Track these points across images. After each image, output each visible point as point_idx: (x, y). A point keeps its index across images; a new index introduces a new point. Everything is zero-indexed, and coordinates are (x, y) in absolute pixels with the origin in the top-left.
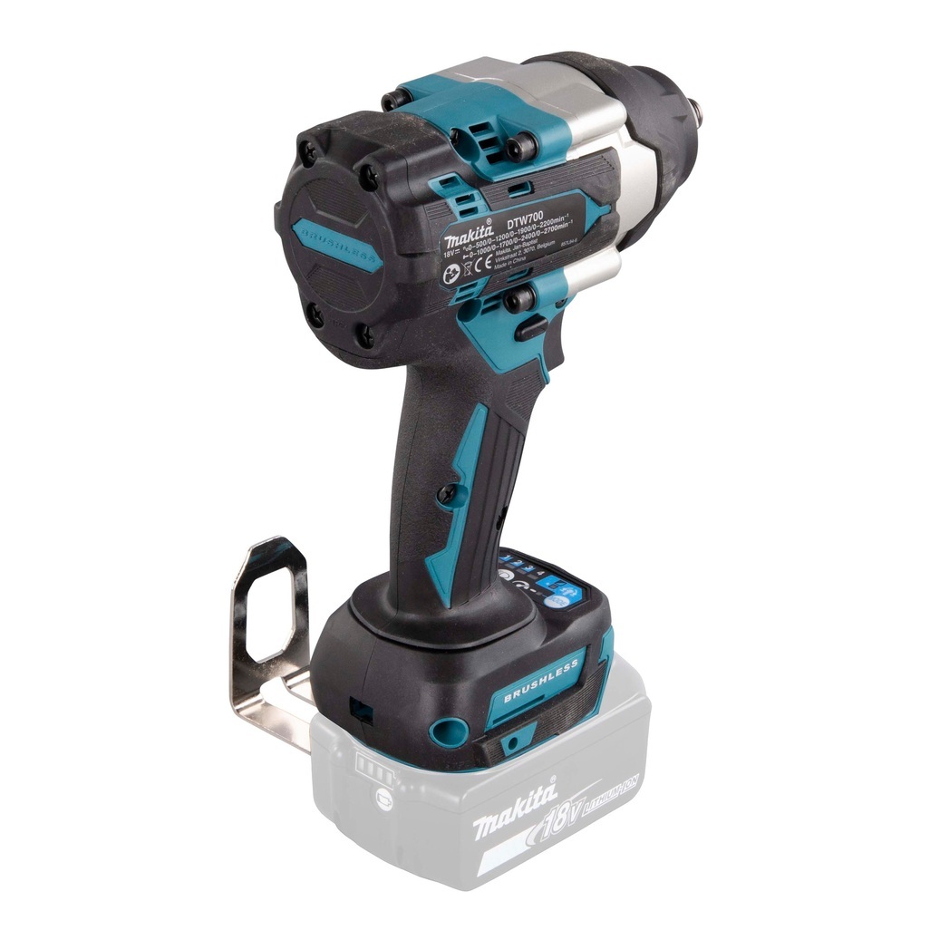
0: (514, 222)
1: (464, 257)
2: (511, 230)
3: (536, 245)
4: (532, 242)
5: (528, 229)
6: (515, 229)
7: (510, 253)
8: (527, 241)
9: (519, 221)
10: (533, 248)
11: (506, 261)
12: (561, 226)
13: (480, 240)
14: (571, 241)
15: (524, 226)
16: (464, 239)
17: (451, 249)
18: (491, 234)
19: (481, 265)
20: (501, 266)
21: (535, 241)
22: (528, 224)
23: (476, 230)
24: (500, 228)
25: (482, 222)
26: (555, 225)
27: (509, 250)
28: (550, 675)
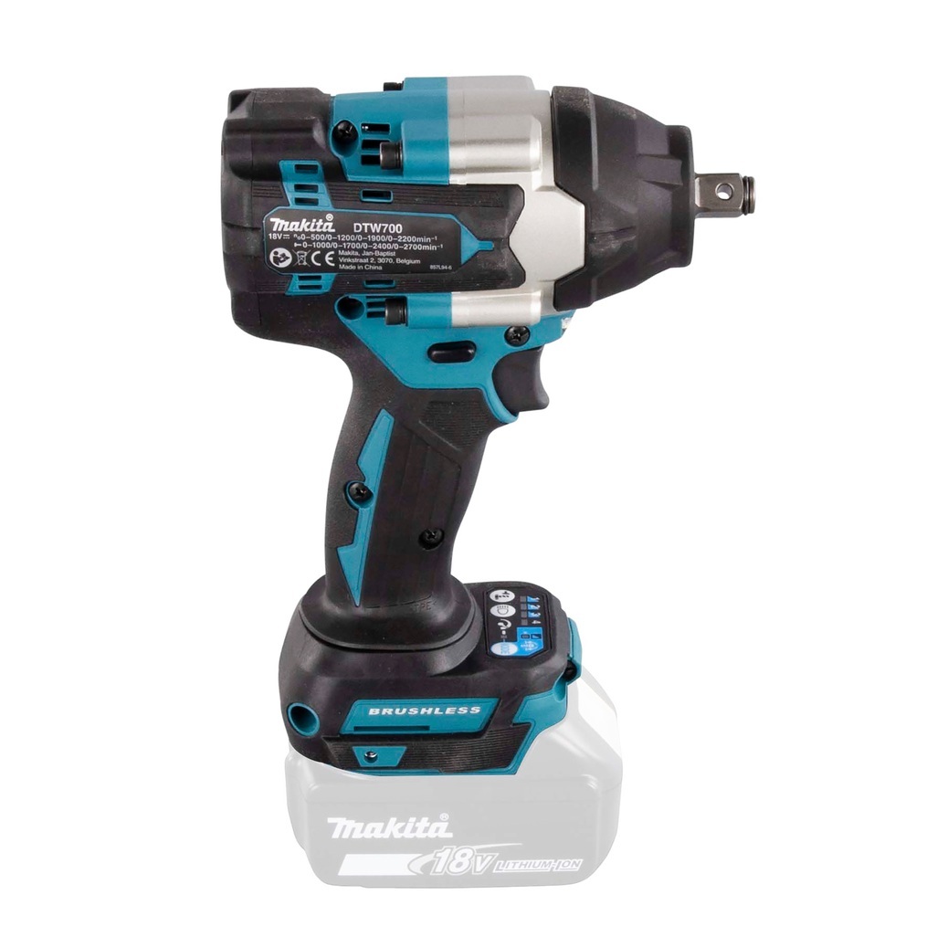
0: (363, 227)
1: (296, 245)
2: (359, 233)
3: (394, 258)
4: (388, 253)
5: (383, 238)
6: (362, 233)
7: (357, 257)
8: (382, 250)
9: (369, 227)
10: (391, 261)
11: (355, 264)
12: (426, 247)
13: (316, 233)
14: (443, 267)
15: (376, 234)
16: (294, 226)
17: (277, 232)
18: (330, 230)
19: (320, 258)
20: (348, 267)
21: (394, 254)
22: (381, 233)
23: (311, 222)
24: (343, 227)
25: (321, 215)
26: (417, 243)
27: (357, 254)
28: (437, 709)
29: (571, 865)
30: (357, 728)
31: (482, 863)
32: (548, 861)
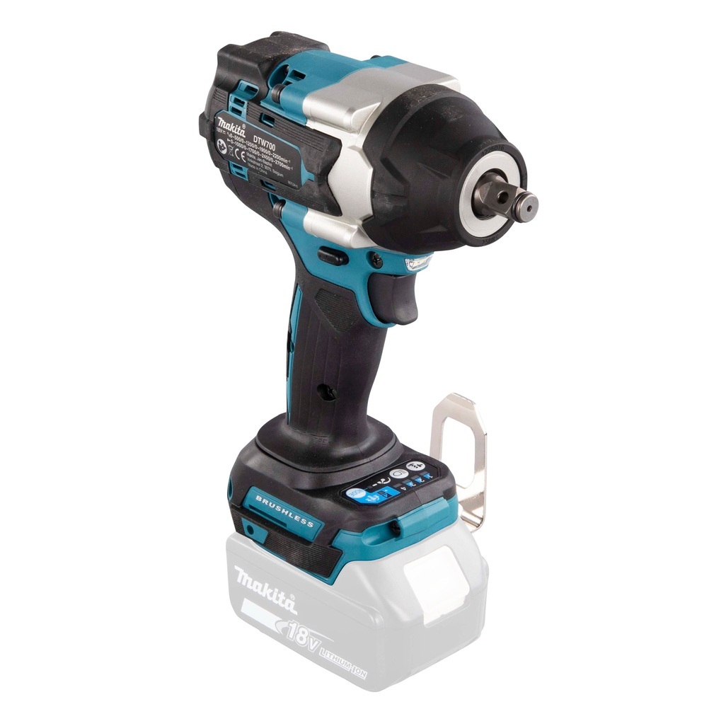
0: (258, 140)
1: (228, 140)
2: (256, 143)
3: (271, 168)
4: (269, 164)
5: (266, 152)
7: (255, 160)
8: (266, 160)
9: (260, 141)
10: (270, 170)
11: (255, 165)
12: (286, 167)
13: (237, 135)
14: (294, 185)
15: (263, 147)
16: (228, 126)
17: (220, 127)
18: (243, 136)
19: (239, 153)
20: (251, 166)
23: (235, 126)
24: (249, 136)
25: (238, 123)
26: (282, 162)
27: (255, 158)
28: (291, 514)
29: (361, 674)
30: (251, 507)
31: (313, 644)
32: (348, 663)
